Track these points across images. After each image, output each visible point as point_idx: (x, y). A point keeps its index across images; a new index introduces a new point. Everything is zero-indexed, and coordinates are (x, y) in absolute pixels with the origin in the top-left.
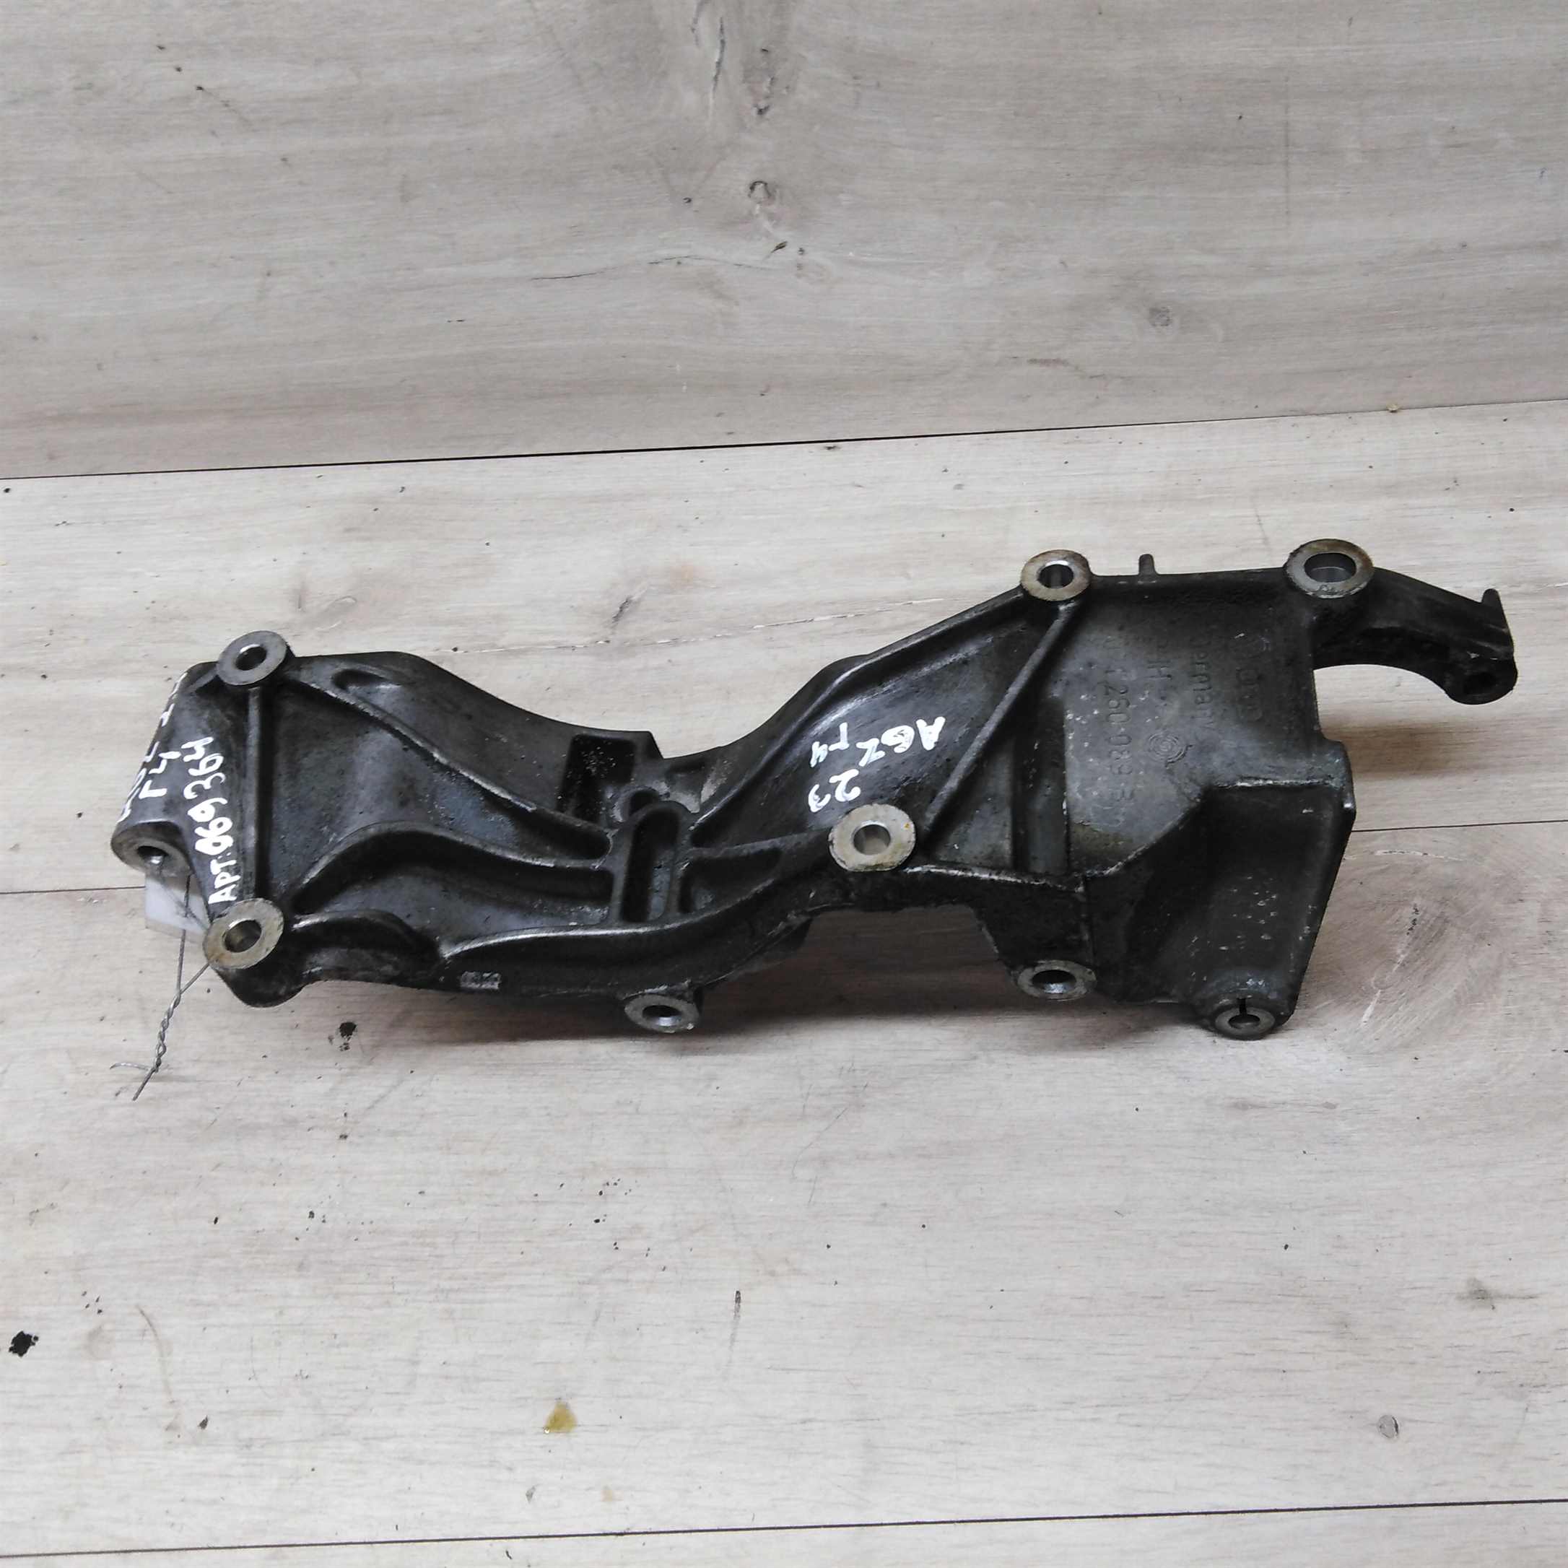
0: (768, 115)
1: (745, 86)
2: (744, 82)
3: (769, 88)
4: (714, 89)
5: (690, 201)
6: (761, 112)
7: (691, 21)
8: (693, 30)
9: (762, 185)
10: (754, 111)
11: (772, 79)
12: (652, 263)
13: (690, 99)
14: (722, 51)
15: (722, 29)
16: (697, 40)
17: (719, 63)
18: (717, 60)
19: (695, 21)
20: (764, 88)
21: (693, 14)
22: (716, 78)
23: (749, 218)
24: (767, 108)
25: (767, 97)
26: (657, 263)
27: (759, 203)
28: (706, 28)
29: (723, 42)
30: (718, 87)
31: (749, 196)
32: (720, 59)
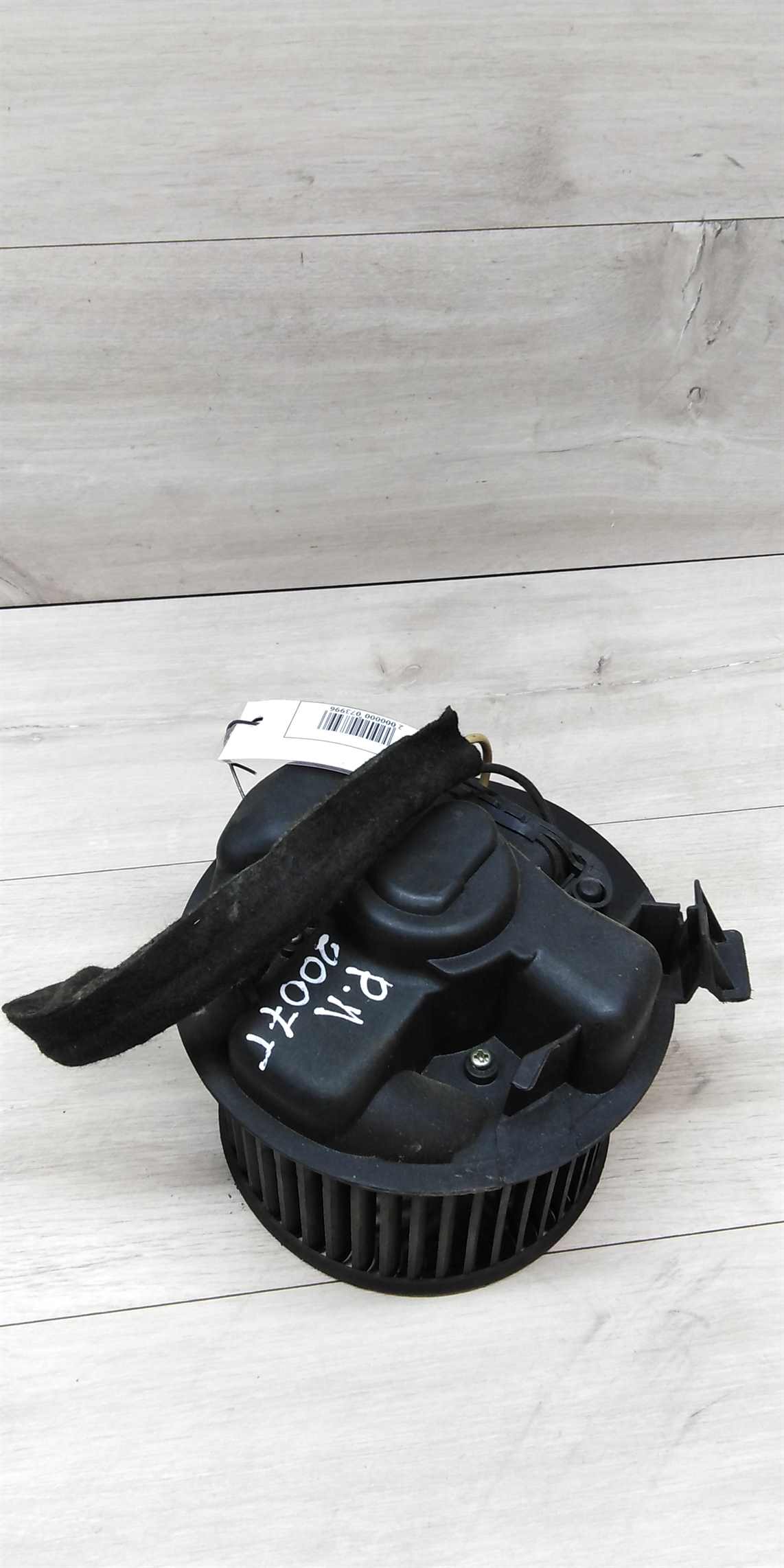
0: (713, 344)
1: (705, 326)
2: (704, 324)
3: (718, 327)
4: (685, 329)
5: (650, 400)
6: (709, 343)
7: (683, 286)
8: (683, 291)
9: (698, 390)
10: (707, 341)
11: (721, 322)
13: (670, 333)
14: (697, 304)
15: (700, 290)
16: (684, 297)
17: (693, 312)
18: (692, 310)
19: (686, 285)
20: (716, 329)
21: (686, 281)
22: (688, 321)
23: (683, 412)
24: (713, 341)
25: (715, 334)
27: (693, 401)
28: (691, 292)
29: (699, 298)
30: (688, 327)
31: (688, 397)
32: (694, 309)
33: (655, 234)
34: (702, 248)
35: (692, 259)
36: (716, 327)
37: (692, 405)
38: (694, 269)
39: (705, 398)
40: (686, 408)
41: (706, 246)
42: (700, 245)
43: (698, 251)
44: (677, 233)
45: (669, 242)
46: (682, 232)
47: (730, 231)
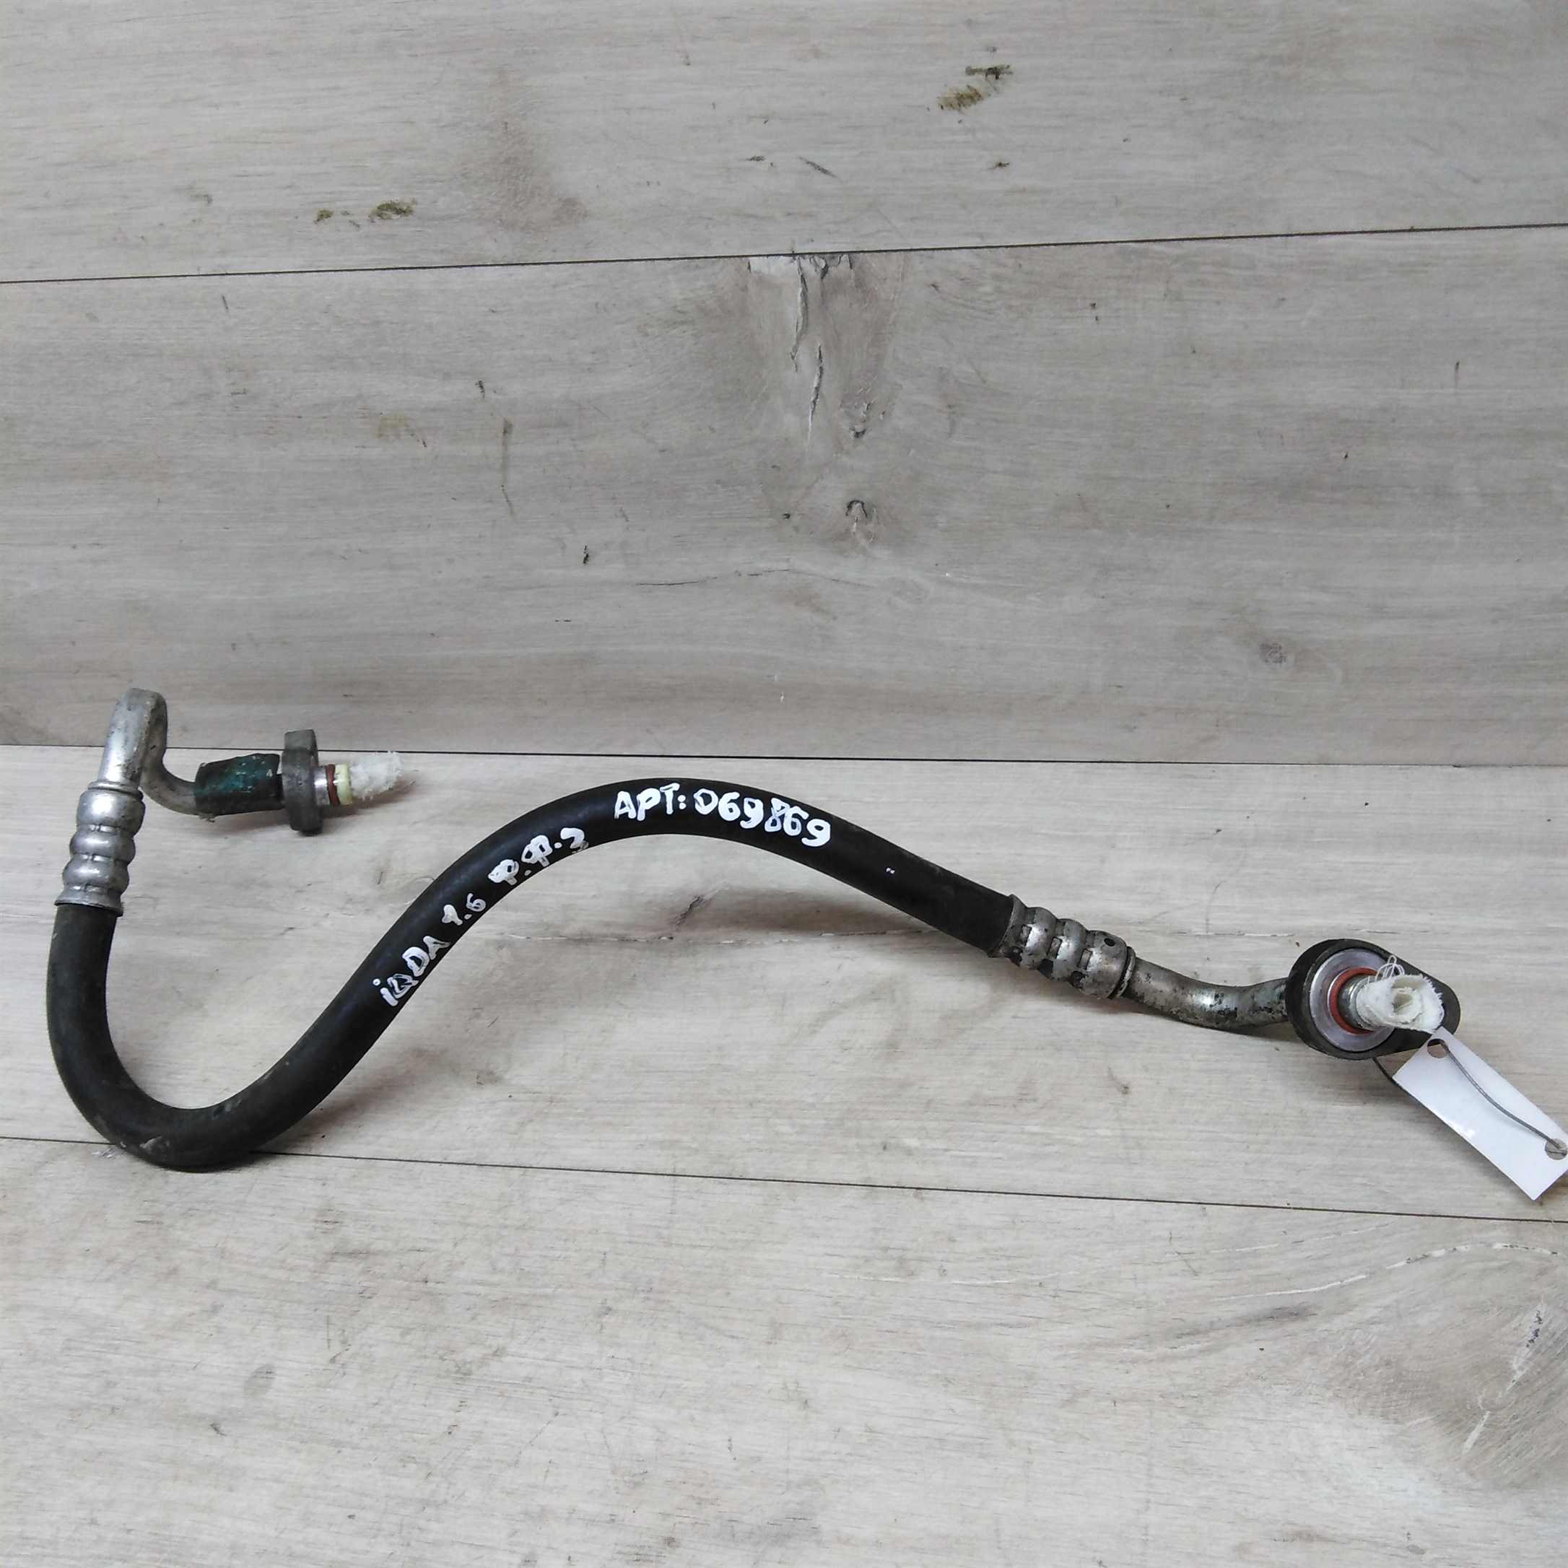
0: (865, 438)
1: (842, 410)
2: (842, 406)
3: (864, 412)
4: (812, 412)
5: (788, 516)
6: (857, 435)
7: (791, 349)
8: (793, 357)
9: (859, 504)
10: (852, 434)
11: (869, 405)
12: (752, 575)
13: (790, 421)
14: (820, 377)
15: (820, 357)
16: (797, 366)
17: (817, 389)
18: (815, 385)
19: (795, 349)
21: (794, 343)
22: (814, 402)
23: (845, 535)
24: (863, 432)
25: (862, 421)
26: (757, 575)
27: (857, 521)
28: (805, 358)
29: (821, 369)
30: (817, 411)
31: (847, 515)
32: (819, 384)
33: (725, 275)
34: (804, 294)
35: (793, 311)
36: (862, 413)
37: (857, 528)
38: (800, 325)
39: (874, 518)
40: (848, 530)
41: (810, 291)
42: (800, 290)
43: (799, 299)
44: (755, 272)
45: (749, 286)
46: (765, 270)
47: (841, 269)
